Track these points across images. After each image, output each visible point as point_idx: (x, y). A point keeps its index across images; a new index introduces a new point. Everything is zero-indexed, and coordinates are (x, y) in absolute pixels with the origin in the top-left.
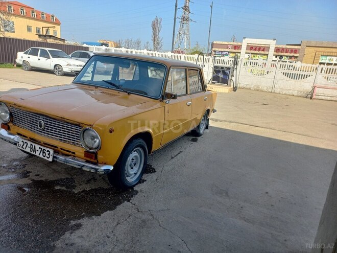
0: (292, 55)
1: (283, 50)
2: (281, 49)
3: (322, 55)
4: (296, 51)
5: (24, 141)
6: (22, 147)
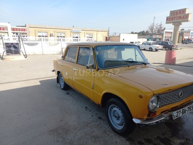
0: (23, 32)
1: (17, 29)
2: (15, 29)
3: (38, 32)
4: (24, 30)
5: (178, 111)
6: (177, 116)
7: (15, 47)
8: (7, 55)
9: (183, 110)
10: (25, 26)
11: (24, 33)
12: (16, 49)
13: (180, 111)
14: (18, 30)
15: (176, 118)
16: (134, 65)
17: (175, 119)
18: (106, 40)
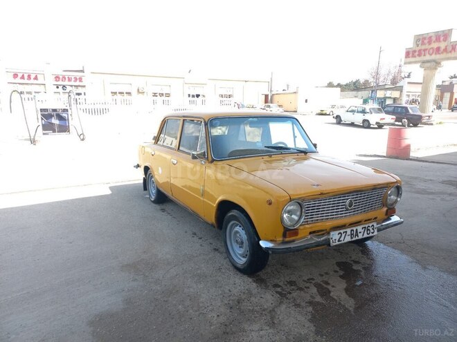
0: (77, 84)
1: (64, 78)
3: (111, 84)
4: (80, 79)
5: (342, 231)
6: (339, 241)
7: (60, 118)
8: (44, 134)
9: (351, 230)
10: (82, 71)
11: (79, 86)
12: (62, 123)
13: (346, 232)
14: (67, 79)
15: (337, 243)
16: (282, 154)
17: (335, 244)
18: (266, 101)
